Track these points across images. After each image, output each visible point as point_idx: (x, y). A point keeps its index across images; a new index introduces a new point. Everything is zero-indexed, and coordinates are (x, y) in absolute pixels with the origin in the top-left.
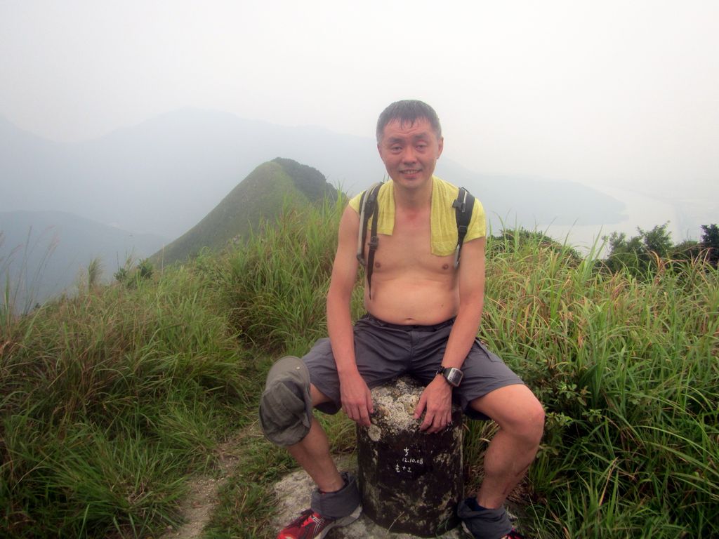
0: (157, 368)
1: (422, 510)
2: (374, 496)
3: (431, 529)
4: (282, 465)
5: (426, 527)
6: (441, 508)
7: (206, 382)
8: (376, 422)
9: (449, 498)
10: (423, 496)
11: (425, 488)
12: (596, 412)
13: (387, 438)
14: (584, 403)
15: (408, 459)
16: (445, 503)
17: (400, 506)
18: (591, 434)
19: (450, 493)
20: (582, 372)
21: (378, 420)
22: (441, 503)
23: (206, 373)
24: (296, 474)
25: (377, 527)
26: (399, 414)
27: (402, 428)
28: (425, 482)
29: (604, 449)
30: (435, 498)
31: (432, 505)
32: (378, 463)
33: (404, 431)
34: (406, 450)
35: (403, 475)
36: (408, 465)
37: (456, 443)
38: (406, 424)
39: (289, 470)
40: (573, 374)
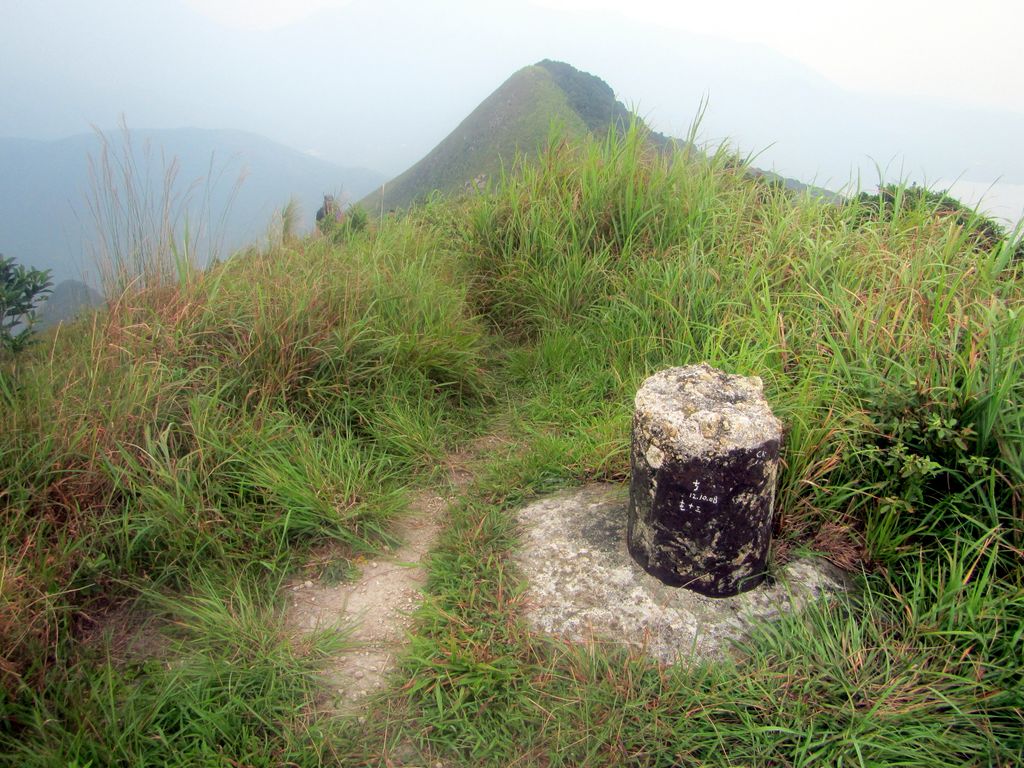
0: (373, 351)
1: (710, 563)
2: (647, 538)
3: (720, 587)
4: (529, 489)
5: (714, 584)
6: (735, 562)
7: (436, 375)
8: (659, 444)
9: (749, 551)
11: (718, 534)
12: (981, 461)
13: (672, 465)
14: (964, 447)
15: (698, 496)
16: (742, 557)
17: (680, 553)
18: (968, 490)
19: (751, 545)
20: (968, 404)
21: (661, 441)
22: (737, 556)
23: (436, 363)
24: (546, 501)
25: (648, 575)
26: (691, 436)
27: (692, 454)
28: (718, 527)
29: (985, 512)
30: (729, 548)
31: (724, 557)
32: (656, 497)
33: (696, 459)
34: (696, 483)
35: (689, 515)
36: (696, 503)
37: (766, 481)
38: (699, 450)
39: (538, 495)
40: (953, 405)
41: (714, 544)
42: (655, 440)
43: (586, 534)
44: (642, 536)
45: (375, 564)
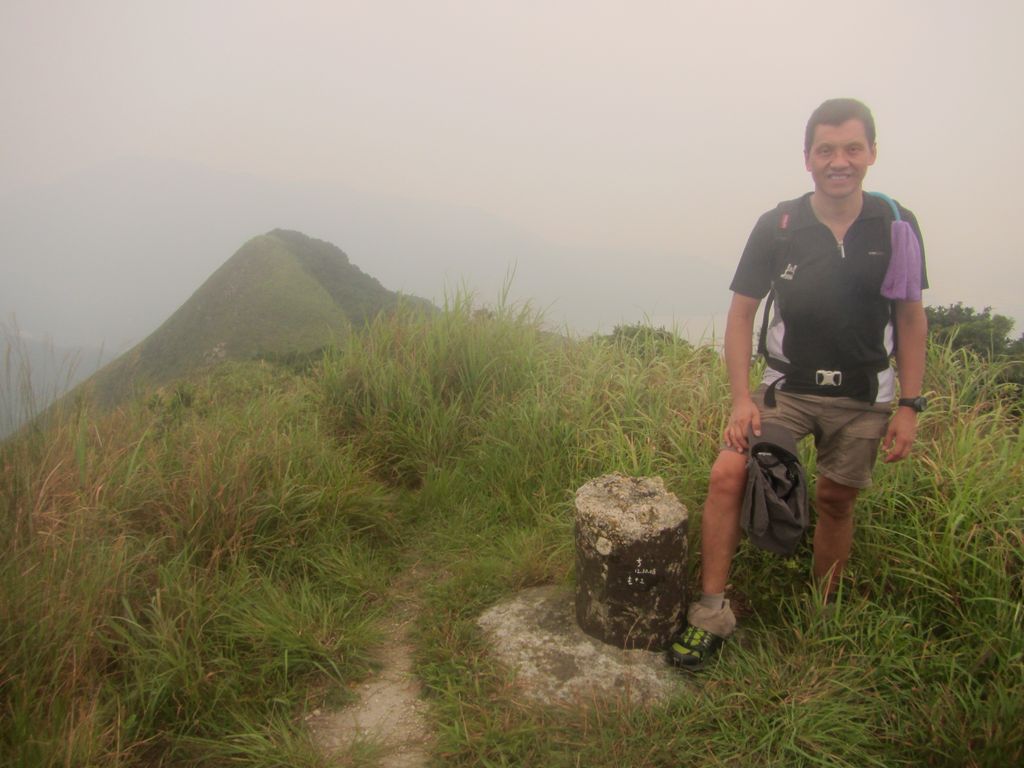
1: (654, 622)
2: (602, 614)
3: (663, 642)
5: (658, 640)
6: (671, 620)
8: (606, 535)
9: (678, 610)
10: (656, 608)
11: (658, 599)
13: (619, 550)
15: (641, 570)
19: (679, 605)
21: (608, 533)
22: (671, 615)
24: (495, 608)
25: (606, 646)
26: (631, 524)
27: (634, 538)
28: (658, 593)
31: (663, 617)
32: (608, 578)
33: (638, 542)
34: (639, 561)
35: (636, 587)
36: (640, 576)
39: (486, 605)
42: (603, 533)
43: (543, 625)
44: (597, 613)
45: (367, 686)
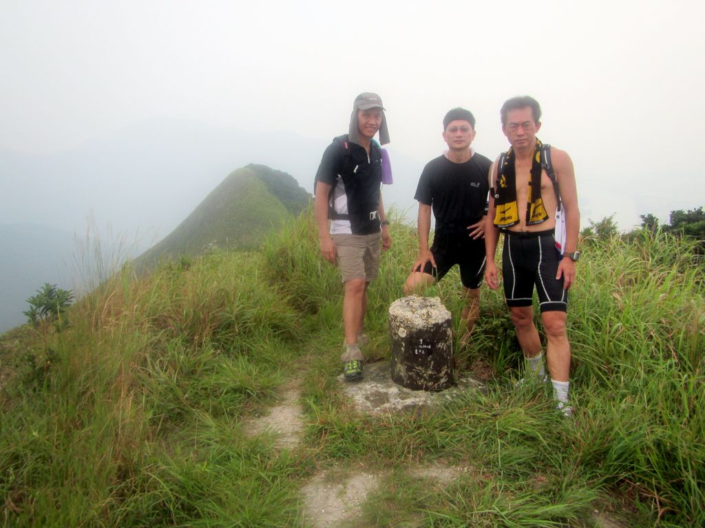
1: (431, 376)
3: (436, 387)
5: (433, 386)
9: (446, 370)
11: (432, 363)
13: (410, 334)
15: (422, 346)
16: (443, 372)
17: (418, 374)
19: (446, 367)
22: (441, 372)
25: (405, 388)
27: (418, 328)
28: (433, 359)
30: (438, 369)
32: (405, 351)
33: (420, 330)
34: (421, 340)
35: (420, 355)
36: (422, 349)
37: (448, 337)
38: (421, 325)
41: (431, 367)
44: (400, 371)
45: (275, 408)
